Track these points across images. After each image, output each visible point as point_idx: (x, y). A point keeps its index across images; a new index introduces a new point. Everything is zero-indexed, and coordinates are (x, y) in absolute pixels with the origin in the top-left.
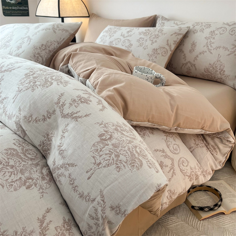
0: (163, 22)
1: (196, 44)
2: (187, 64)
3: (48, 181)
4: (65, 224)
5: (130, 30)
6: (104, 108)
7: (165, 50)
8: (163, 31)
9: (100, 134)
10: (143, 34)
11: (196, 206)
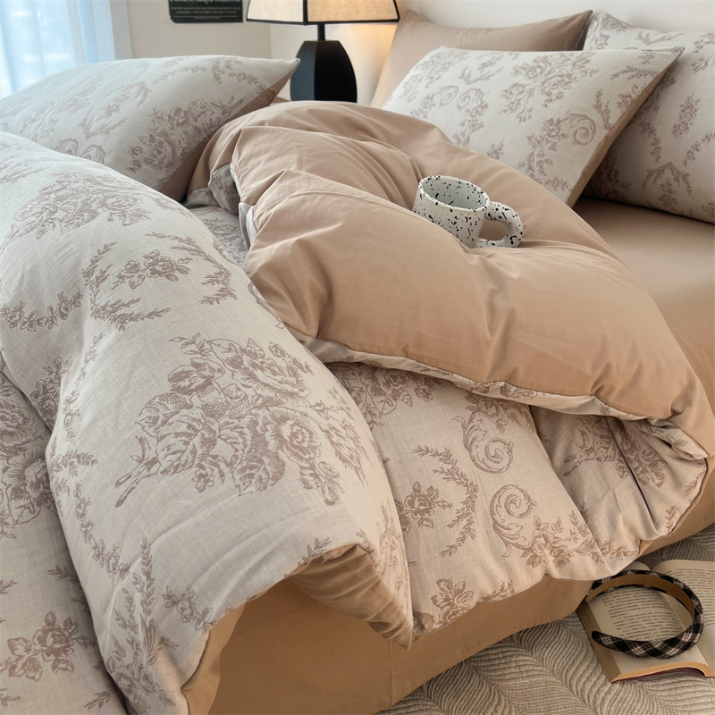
0: (606, 32)
1: (696, 107)
2: (663, 171)
3: (31, 503)
4: (50, 634)
5: (493, 59)
6: (224, 296)
7: (586, 123)
8: (588, 61)
9: (176, 374)
10: (524, 72)
11: (606, 636)
